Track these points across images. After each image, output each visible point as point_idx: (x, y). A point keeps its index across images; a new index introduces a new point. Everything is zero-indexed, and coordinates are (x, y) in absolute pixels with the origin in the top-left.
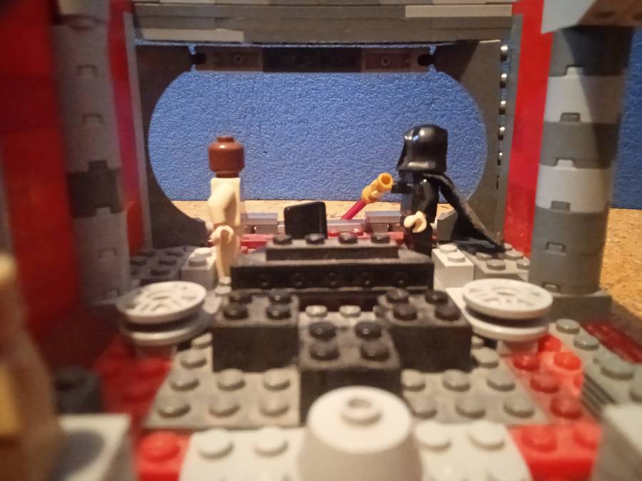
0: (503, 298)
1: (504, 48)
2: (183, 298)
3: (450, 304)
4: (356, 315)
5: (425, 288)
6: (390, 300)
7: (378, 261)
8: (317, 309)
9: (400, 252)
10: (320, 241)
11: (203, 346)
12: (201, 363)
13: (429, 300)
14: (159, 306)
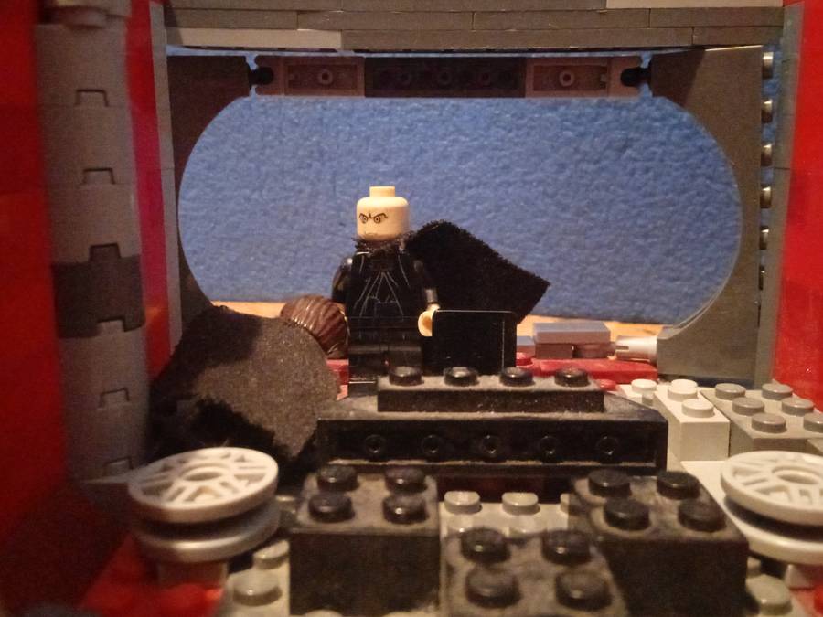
0: (794, 488)
1: (768, 57)
2: (239, 477)
3: (703, 499)
4: (531, 510)
5: (651, 465)
6: (596, 488)
7: (568, 415)
8: (463, 498)
9: (607, 402)
10: (469, 380)
11: (273, 563)
12: (270, 597)
13: (663, 489)
14: (200, 492)
